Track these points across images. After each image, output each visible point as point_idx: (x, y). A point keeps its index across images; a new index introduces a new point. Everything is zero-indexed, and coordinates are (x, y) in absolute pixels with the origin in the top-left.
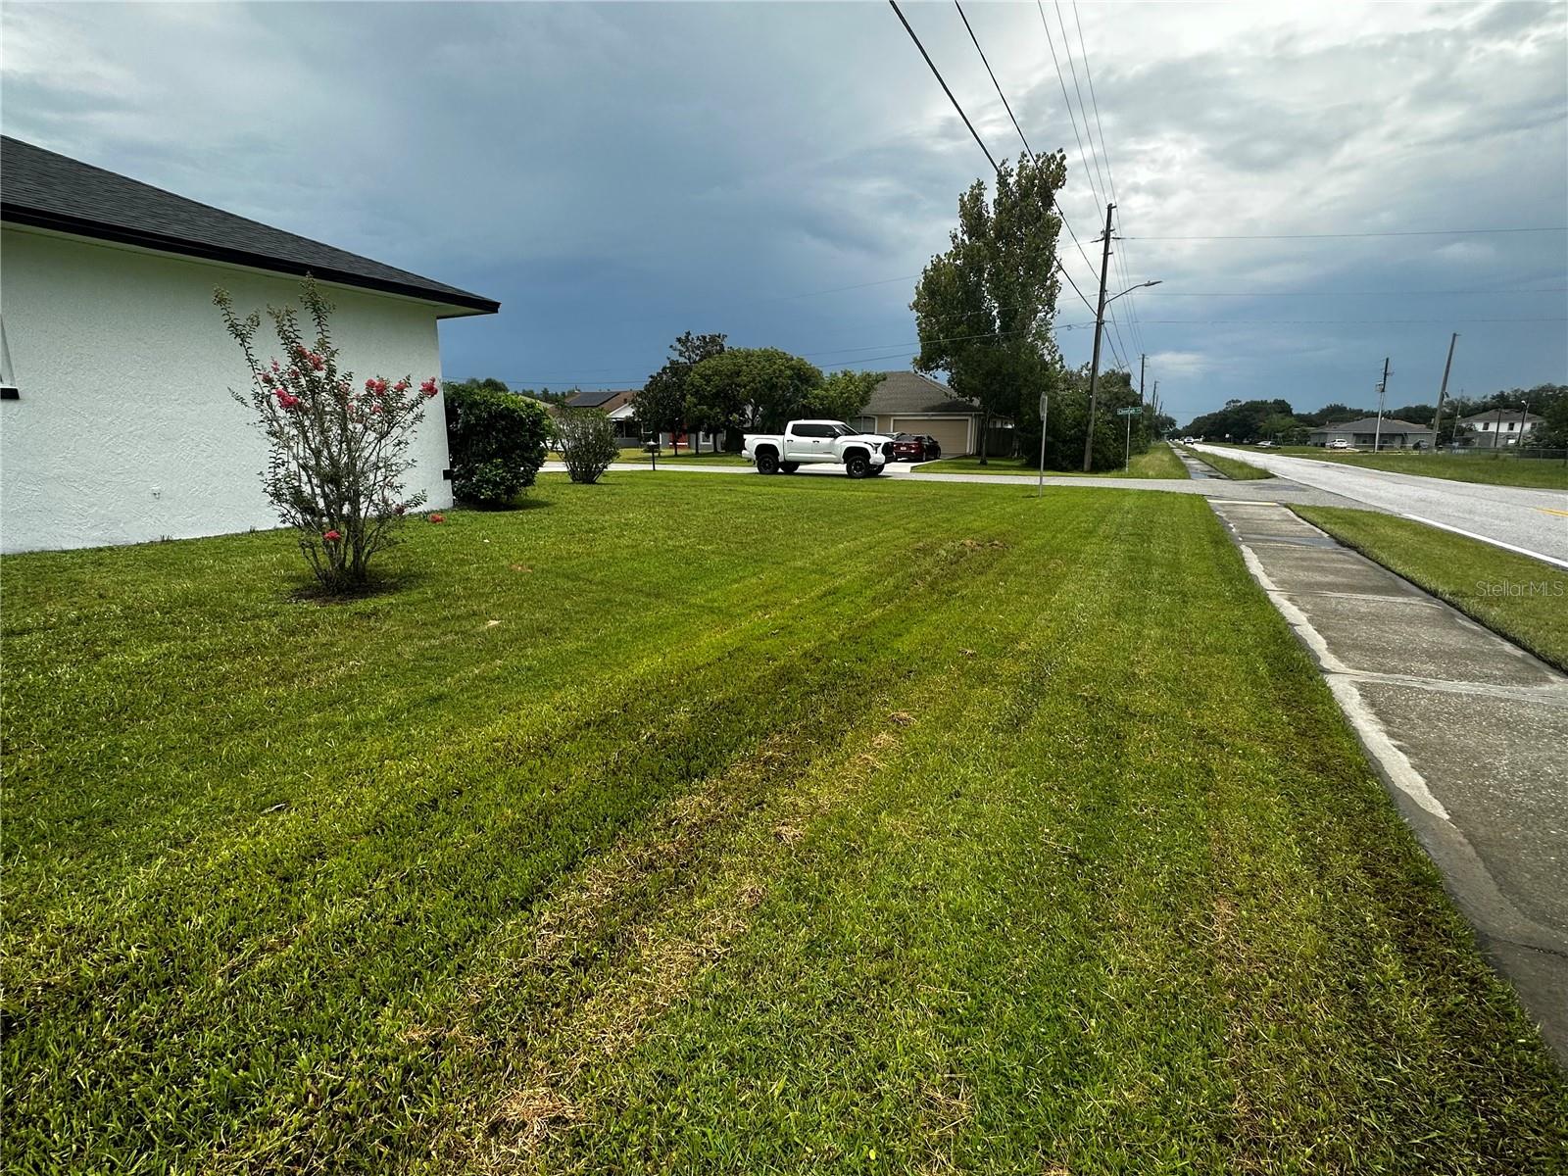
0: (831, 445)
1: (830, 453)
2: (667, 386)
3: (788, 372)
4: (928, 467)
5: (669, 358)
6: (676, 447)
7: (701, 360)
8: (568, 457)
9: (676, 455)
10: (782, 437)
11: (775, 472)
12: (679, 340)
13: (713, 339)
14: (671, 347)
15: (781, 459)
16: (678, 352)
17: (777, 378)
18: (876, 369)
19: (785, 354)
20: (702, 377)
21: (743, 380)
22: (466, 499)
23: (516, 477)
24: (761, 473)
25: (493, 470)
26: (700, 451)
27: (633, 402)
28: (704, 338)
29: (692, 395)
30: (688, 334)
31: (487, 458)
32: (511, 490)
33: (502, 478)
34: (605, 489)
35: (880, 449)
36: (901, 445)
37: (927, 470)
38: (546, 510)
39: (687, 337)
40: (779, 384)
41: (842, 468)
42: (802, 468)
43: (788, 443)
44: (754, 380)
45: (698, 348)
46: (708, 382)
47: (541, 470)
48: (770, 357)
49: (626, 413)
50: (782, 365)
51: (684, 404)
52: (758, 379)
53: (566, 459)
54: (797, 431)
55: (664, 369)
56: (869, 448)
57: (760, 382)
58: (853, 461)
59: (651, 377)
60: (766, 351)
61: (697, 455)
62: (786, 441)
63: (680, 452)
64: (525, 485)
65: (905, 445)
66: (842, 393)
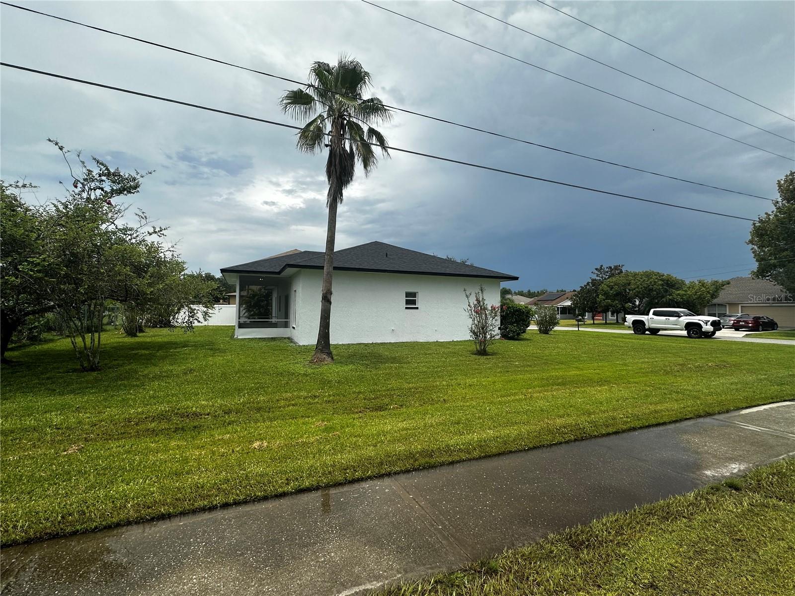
0: (677, 321)
1: (676, 325)
2: (589, 291)
3: (660, 282)
4: (760, 335)
5: (591, 278)
6: (593, 319)
7: (608, 278)
8: (539, 323)
9: (594, 324)
10: (647, 316)
11: (644, 333)
12: (596, 269)
13: (616, 268)
14: (592, 272)
15: (647, 327)
16: (596, 275)
17: (652, 285)
18: (721, 278)
19: (658, 273)
20: (608, 286)
21: (631, 287)
22: (505, 336)
23: (520, 330)
24: (635, 333)
25: (514, 328)
26: (607, 322)
27: (571, 299)
28: (610, 267)
29: (602, 295)
30: (602, 266)
31: (512, 323)
32: (518, 334)
33: (516, 330)
34: (552, 336)
35: (709, 323)
36: (741, 321)
37: (760, 336)
38: (529, 341)
39: (601, 268)
40: (654, 289)
41: (685, 333)
42: (661, 332)
43: (651, 319)
44: (638, 287)
45: (607, 272)
46: (611, 289)
47: (528, 328)
48: (648, 275)
49: (568, 303)
50: (656, 279)
51: (598, 299)
52: (640, 286)
53: (538, 324)
54: (655, 314)
55: (588, 283)
57: (642, 288)
58: (691, 329)
59: (581, 287)
60: (646, 272)
61: (606, 323)
62: (649, 318)
63: (596, 322)
64: (522, 333)
65: (743, 321)
66: (696, 292)
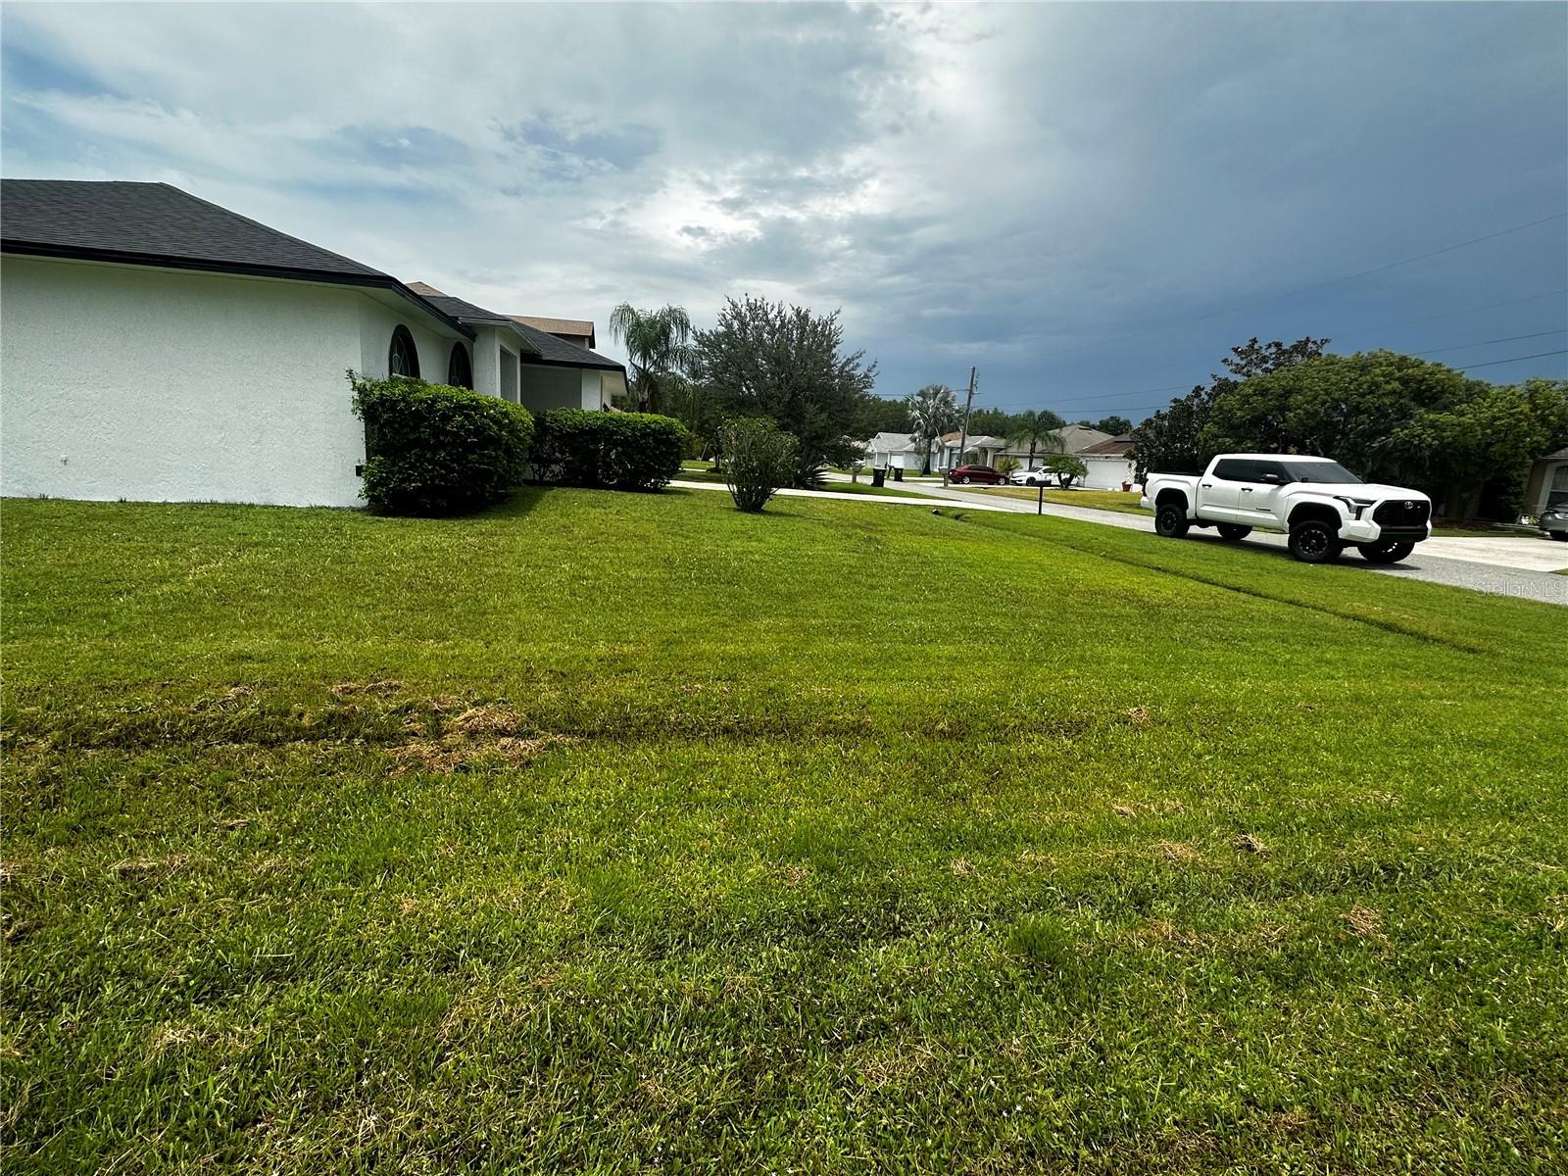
0: (1272, 495)
1: (1271, 511)
2: (1190, 411)
5: (1213, 375)
10: (1197, 479)
12: (1239, 351)
14: (1225, 361)
16: (1232, 368)
28: (1281, 345)
30: (1254, 341)
39: (1251, 345)
43: (1209, 490)
45: (1268, 360)
54: (1224, 471)
55: (1200, 391)
56: (1340, 507)
58: (1305, 528)
62: (1204, 486)
